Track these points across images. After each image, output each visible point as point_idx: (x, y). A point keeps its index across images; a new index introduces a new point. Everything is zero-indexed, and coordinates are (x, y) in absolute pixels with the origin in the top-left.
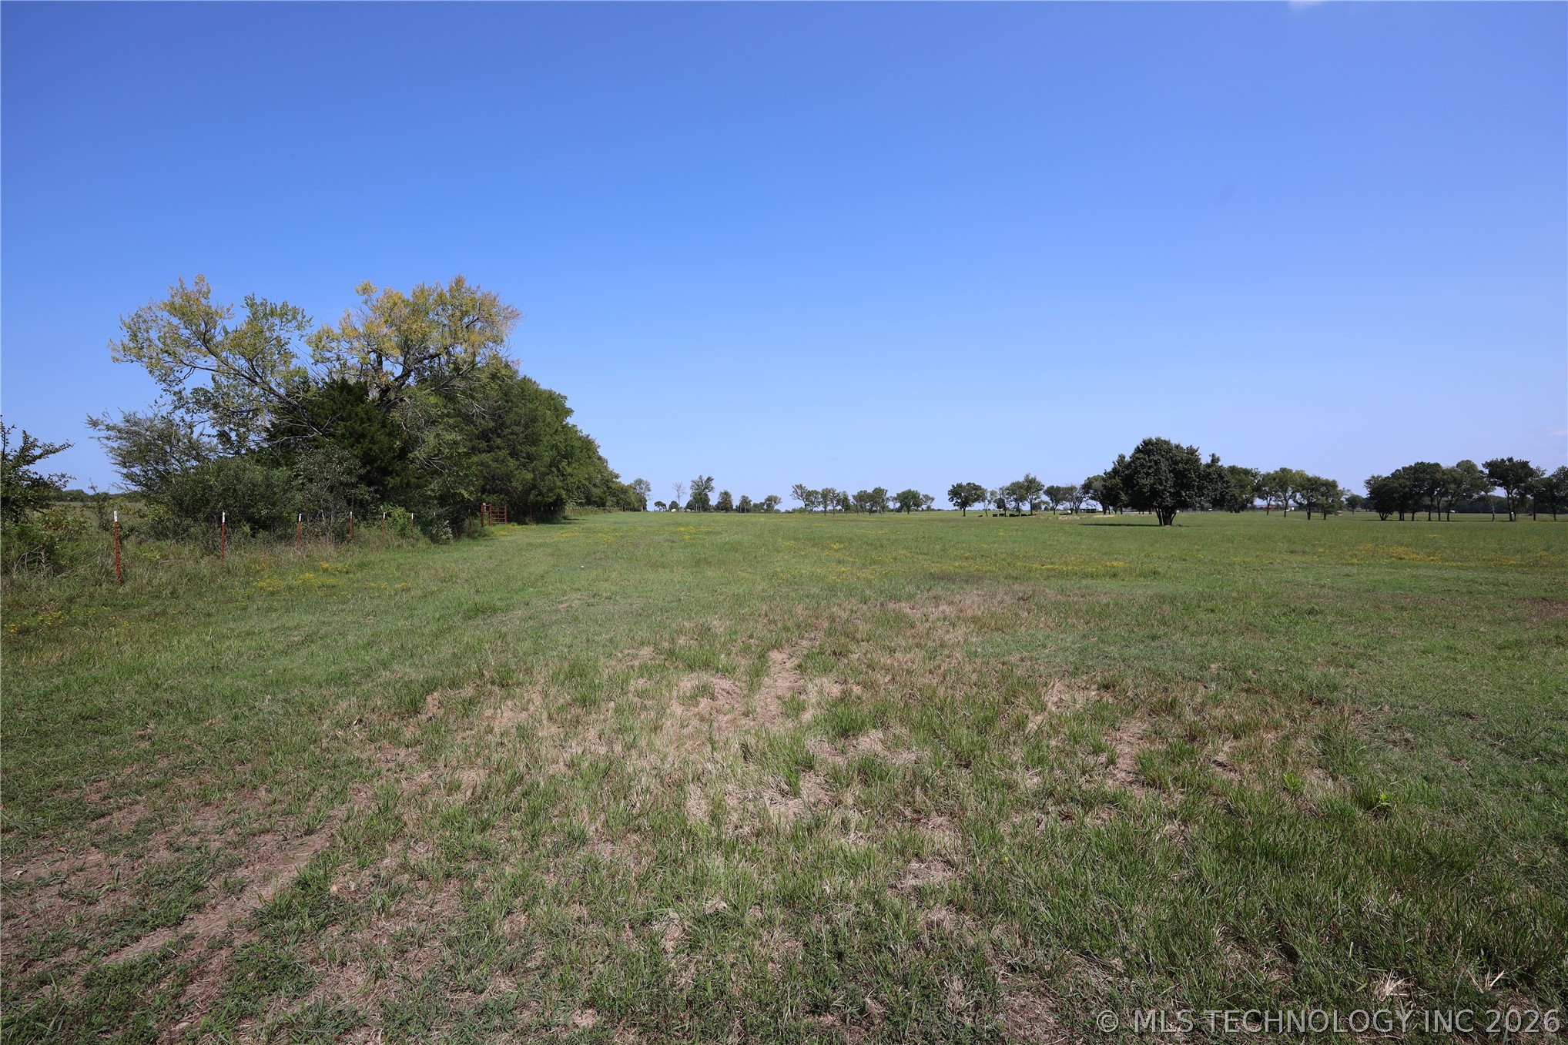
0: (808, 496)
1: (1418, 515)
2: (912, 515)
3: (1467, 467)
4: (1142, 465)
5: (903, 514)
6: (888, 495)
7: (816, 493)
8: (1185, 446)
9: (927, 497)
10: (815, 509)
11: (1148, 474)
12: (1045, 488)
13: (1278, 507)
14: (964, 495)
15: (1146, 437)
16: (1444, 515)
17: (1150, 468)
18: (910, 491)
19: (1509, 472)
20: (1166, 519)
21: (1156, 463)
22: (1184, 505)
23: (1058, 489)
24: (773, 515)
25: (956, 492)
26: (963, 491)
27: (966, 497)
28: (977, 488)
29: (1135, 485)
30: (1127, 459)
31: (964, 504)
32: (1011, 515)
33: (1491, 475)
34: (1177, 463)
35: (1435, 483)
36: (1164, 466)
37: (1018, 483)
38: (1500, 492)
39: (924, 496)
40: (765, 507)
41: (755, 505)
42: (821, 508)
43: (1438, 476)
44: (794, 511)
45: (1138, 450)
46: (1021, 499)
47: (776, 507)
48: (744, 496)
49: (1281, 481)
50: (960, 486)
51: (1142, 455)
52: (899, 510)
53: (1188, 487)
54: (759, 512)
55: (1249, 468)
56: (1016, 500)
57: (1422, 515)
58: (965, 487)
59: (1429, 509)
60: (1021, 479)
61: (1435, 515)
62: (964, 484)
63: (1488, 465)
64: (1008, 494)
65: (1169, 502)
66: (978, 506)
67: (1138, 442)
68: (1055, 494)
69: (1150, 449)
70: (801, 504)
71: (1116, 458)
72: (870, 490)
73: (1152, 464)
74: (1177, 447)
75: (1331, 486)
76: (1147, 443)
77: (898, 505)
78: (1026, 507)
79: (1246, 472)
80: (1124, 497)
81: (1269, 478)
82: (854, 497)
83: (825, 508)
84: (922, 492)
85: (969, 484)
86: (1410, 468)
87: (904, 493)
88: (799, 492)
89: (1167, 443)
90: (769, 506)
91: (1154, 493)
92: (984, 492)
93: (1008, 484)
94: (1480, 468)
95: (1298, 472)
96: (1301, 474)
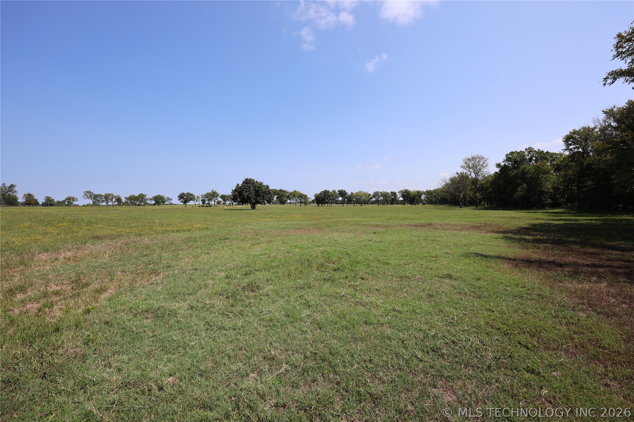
0: (96, 198)
1: (325, 205)
2: (161, 207)
3: (334, 191)
4: (245, 188)
5: (157, 207)
6: (147, 197)
7: (101, 196)
8: (259, 181)
9: (168, 199)
10: (101, 204)
11: (246, 191)
12: (220, 195)
13: (293, 203)
14: (185, 198)
15: (246, 178)
16: (330, 205)
17: (247, 189)
18: (159, 196)
19: (342, 193)
20: (253, 208)
21: (249, 187)
22: (258, 202)
23: (225, 196)
24: (72, 208)
25: (181, 197)
26: (185, 196)
27: (186, 199)
28: (191, 195)
29: (242, 195)
30: (240, 185)
31: (185, 202)
32: (206, 206)
33: (339, 194)
34: (256, 187)
35: (329, 196)
36: (252, 188)
37: (209, 193)
38: (340, 199)
39: (167, 198)
40: (66, 203)
41: (59, 202)
42: (104, 204)
43: (329, 194)
44: (88, 205)
45: (244, 182)
46: (211, 200)
47: (74, 203)
48: (47, 197)
49: (294, 195)
50: (183, 194)
51: (245, 184)
52: (154, 205)
53: (259, 196)
54: (62, 206)
55: (285, 190)
56: (208, 200)
57: (326, 205)
58: (185, 194)
59: (327, 203)
60: (210, 191)
61: (329, 204)
62: (185, 193)
63: (339, 191)
64: (205, 197)
65: (254, 201)
66: (192, 203)
67: (244, 180)
68: (223, 197)
69: (247, 182)
70: (90, 202)
71: (236, 185)
72: (137, 195)
73: (248, 187)
74: (257, 182)
75: (306, 196)
76: (246, 180)
77: (153, 202)
78: (212, 203)
79: (284, 191)
80: (239, 199)
81: (291, 194)
82: (126, 198)
83: (107, 203)
84: (166, 196)
85: (188, 193)
86: (323, 192)
87: (156, 197)
88: (88, 195)
89: (253, 180)
90: (68, 202)
91: (249, 198)
92: (194, 197)
93: (204, 193)
94: (337, 192)
95: (298, 192)
96: (299, 192)
